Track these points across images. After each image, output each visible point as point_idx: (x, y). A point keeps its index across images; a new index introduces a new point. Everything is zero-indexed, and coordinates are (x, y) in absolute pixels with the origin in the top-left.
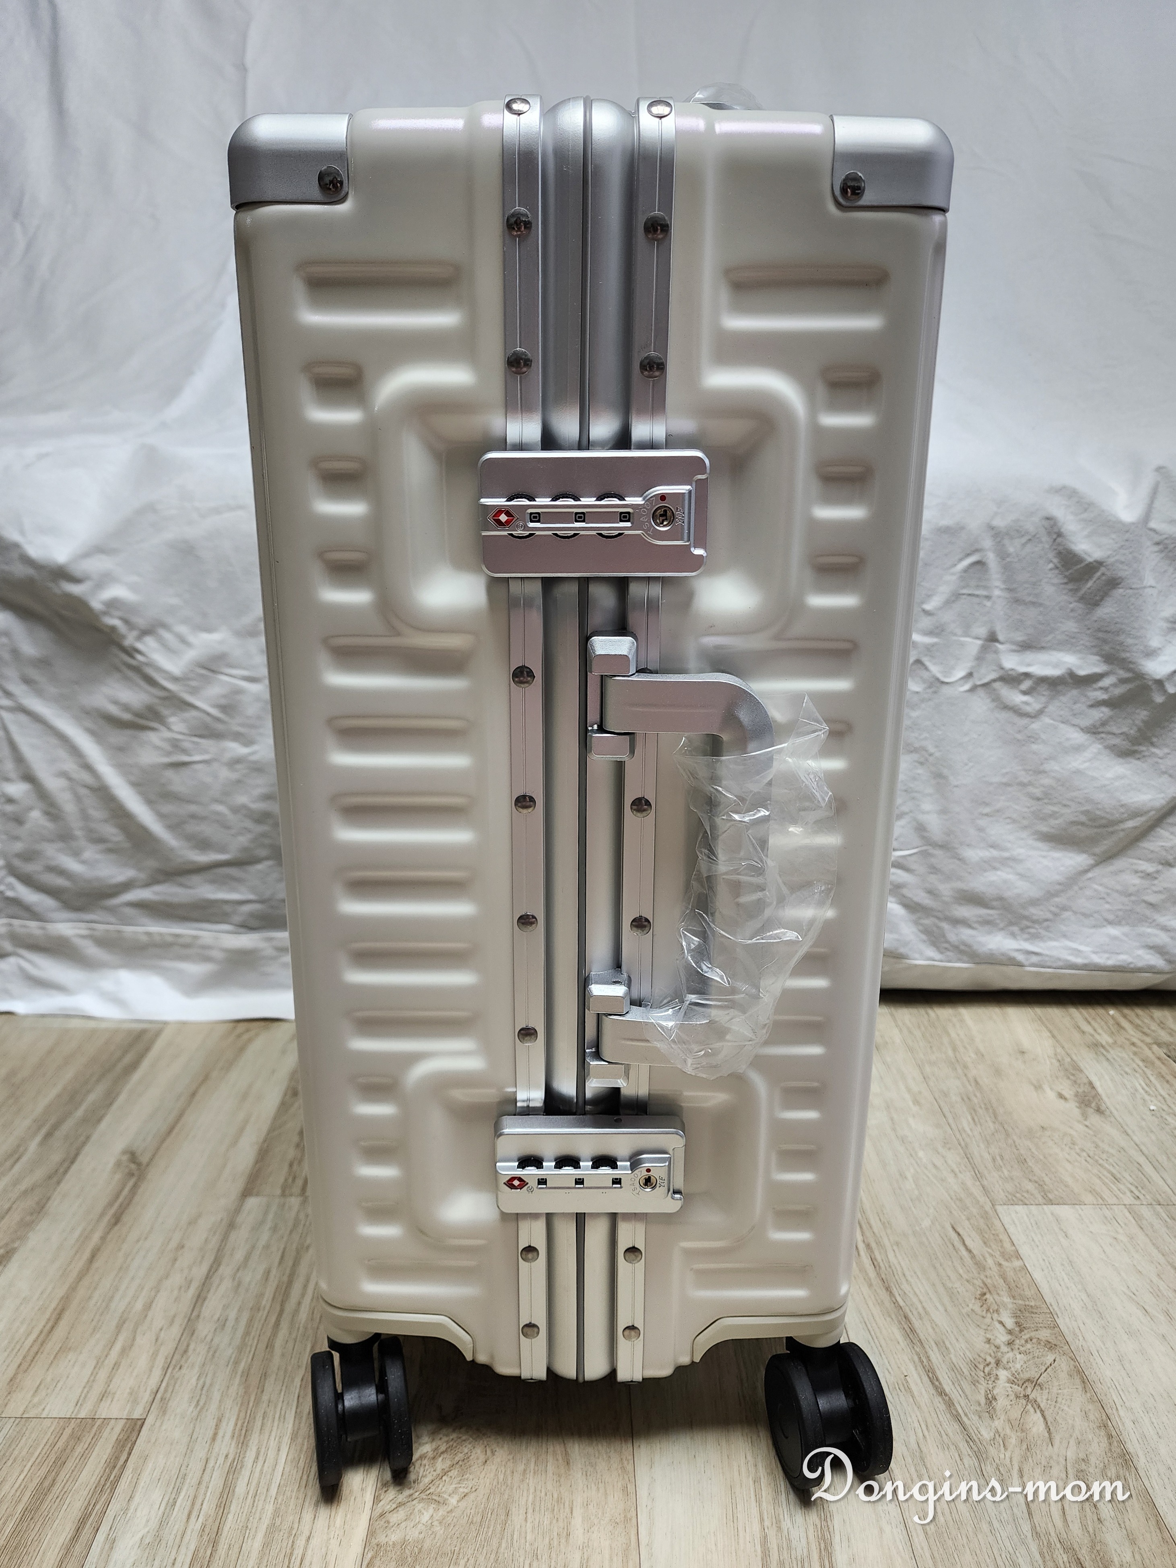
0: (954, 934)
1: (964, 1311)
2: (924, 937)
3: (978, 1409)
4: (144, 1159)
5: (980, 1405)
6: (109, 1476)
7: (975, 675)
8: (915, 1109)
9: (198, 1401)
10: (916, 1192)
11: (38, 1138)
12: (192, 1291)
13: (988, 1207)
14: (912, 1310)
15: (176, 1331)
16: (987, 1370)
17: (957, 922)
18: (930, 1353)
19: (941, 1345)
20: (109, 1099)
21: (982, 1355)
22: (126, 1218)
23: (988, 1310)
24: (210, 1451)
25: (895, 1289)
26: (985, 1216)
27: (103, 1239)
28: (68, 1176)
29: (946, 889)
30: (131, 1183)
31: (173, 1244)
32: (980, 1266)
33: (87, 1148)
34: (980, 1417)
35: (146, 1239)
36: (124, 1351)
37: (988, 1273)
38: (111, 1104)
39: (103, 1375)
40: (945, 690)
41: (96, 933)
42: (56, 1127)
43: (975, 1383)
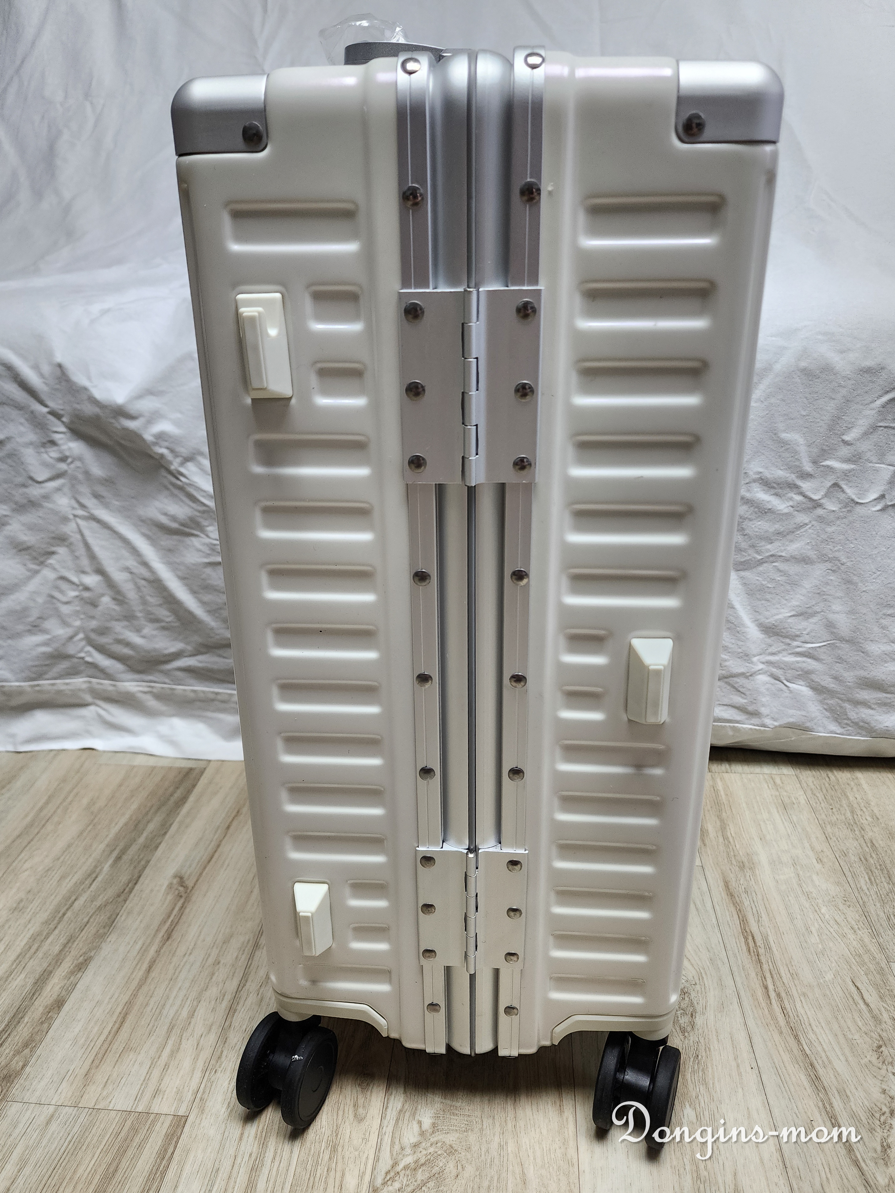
0: (854, 713)
1: (863, 1062)
2: (828, 714)
3: (875, 1155)
4: (190, 883)
5: (876, 1151)
6: (159, 1166)
7: (887, 496)
8: (818, 866)
9: (229, 1103)
10: (820, 946)
11: (110, 862)
12: (225, 1004)
13: (883, 964)
14: (817, 1058)
15: (212, 1038)
16: (883, 1119)
17: (857, 703)
18: (833, 1100)
19: (843, 1093)
20: (164, 828)
21: (879, 1104)
22: (175, 935)
23: (884, 1062)
24: (237, 1149)
25: (802, 1038)
26: (881, 971)
27: (158, 952)
28: (132, 895)
29: (849, 676)
30: (179, 904)
31: (211, 960)
32: (877, 1020)
33: (147, 871)
34: (876, 1163)
35: (190, 954)
36: (173, 1054)
37: (884, 1026)
38: (165, 833)
39: (156, 1073)
40: (858, 509)
41: (155, 690)
42: (123, 852)
43: (872, 1130)
